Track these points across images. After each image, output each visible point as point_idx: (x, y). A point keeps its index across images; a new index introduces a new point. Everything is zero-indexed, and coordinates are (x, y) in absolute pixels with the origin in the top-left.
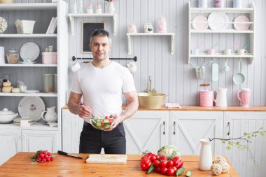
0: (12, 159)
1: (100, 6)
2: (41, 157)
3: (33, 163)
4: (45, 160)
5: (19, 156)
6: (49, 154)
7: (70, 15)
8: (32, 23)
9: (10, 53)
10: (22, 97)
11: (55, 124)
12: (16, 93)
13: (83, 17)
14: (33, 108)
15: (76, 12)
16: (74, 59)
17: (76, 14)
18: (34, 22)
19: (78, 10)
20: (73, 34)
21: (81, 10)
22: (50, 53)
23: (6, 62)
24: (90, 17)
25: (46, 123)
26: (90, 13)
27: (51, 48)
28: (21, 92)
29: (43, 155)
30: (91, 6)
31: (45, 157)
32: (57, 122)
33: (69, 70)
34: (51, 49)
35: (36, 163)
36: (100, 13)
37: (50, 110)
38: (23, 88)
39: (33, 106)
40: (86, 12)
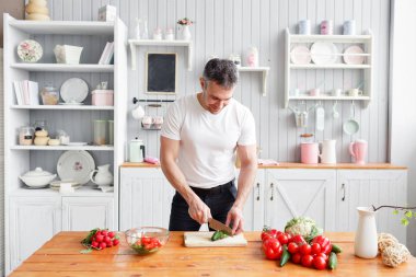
0: (47, 245)
1: (171, 31)
2: (98, 241)
3: (85, 251)
4: (105, 244)
5: (60, 238)
6: (111, 235)
7: (130, 41)
8: (79, 50)
9: (46, 91)
10: (63, 151)
11: (110, 188)
12: (55, 145)
13: (148, 47)
14: (78, 166)
15: (139, 38)
16: (135, 101)
17: (139, 40)
18: (81, 49)
19: (141, 35)
20: (134, 68)
21: (146, 34)
22: (104, 91)
23: (41, 103)
24: (157, 47)
25: (96, 187)
26: (158, 39)
27: (105, 84)
28: (61, 145)
29: (101, 237)
30: (159, 30)
31: (104, 240)
32: (112, 185)
33: (129, 116)
34: (105, 87)
35: (90, 251)
36: (170, 39)
37: (103, 169)
38: (65, 139)
39: (78, 164)
40: (151, 38)
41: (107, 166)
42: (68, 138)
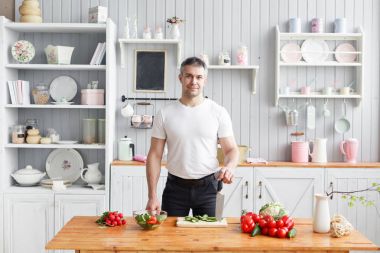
1: (160, 30)
3: (101, 227)
4: (116, 223)
6: (120, 216)
7: (120, 40)
8: (70, 50)
9: (37, 90)
10: (52, 150)
12: (46, 143)
13: (137, 44)
14: (67, 165)
16: (124, 99)
17: (128, 39)
18: (72, 49)
19: (131, 34)
20: (123, 66)
21: (135, 34)
22: (95, 91)
23: (32, 102)
24: (146, 44)
26: (148, 38)
27: (95, 83)
28: (52, 143)
29: (113, 217)
30: (149, 29)
31: (116, 220)
32: (104, 184)
33: (118, 114)
34: (96, 86)
35: (105, 227)
36: (160, 38)
38: (55, 137)
39: (66, 162)
40: (141, 37)
41: (97, 164)
42: (58, 136)
